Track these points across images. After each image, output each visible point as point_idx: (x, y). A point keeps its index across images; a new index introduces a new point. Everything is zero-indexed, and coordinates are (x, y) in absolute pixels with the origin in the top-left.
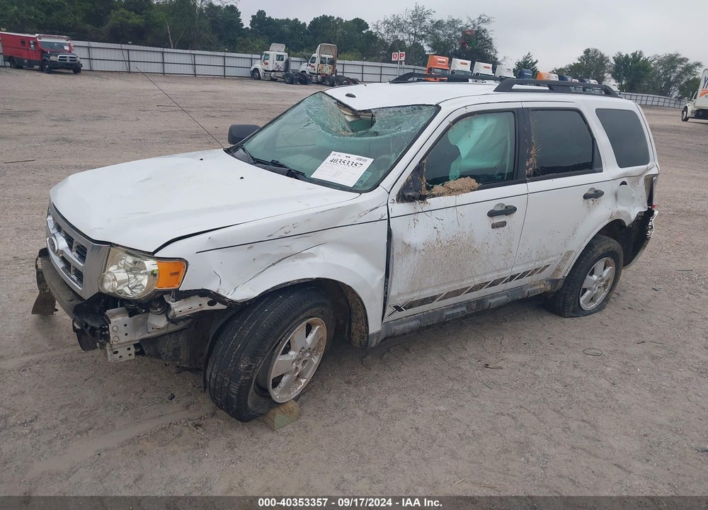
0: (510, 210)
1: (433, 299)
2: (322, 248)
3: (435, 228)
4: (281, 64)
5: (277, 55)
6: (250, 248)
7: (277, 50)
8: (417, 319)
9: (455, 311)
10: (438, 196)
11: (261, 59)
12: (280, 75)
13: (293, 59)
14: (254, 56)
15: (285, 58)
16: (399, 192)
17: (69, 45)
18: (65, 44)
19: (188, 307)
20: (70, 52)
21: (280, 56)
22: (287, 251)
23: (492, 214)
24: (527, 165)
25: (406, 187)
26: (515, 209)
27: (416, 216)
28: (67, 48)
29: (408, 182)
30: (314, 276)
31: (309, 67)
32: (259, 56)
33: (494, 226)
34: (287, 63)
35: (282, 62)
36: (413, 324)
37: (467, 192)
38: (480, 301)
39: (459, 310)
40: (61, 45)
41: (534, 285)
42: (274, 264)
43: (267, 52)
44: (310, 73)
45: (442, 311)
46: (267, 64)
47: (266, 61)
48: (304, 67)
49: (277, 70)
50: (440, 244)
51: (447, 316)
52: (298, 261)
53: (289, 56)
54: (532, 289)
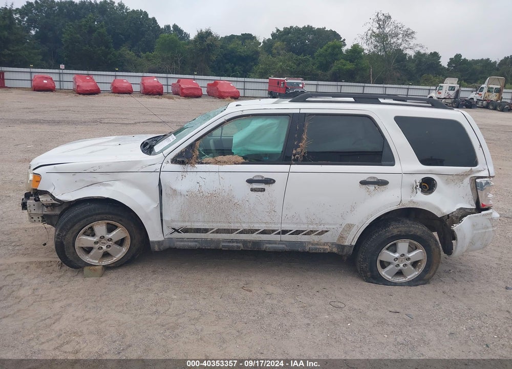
0: (270, 182)
1: (206, 231)
2: (117, 183)
3: (198, 183)
4: (452, 93)
5: (450, 87)
6: (74, 175)
7: (451, 82)
8: (196, 241)
9: (231, 244)
10: (206, 163)
11: (436, 89)
12: (449, 101)
13: (462, 89)
14: (432, 88)
15: (456, 89)
16: (174, 157)
17: (303, 84)
18: (300, 83)
19: (45, 199)
20: (302, 88)
21: (453, 87)
22: (95, 180)
23: (250, 181)
24: (294, 152)
25: (180, 155)
26: (274, 181)
27: (184, 174)
28: (301, 85)
29: (181, 152)
30: (106, 196)
31: (477, 95)
32: (434, 88)
33: (252, 190)
34: (458, 92)
35: (453, 92)
36: (192, 244)
37: (230, 164)
38: (256, 243)
39: (235, 244)
40: (298, 84)
41: (317, 244)
42: (88, 186)
43: (441, 85)
44: (478, 100)
45: (219, 241)
46: (440, 93)
47: (440, 91)
48: (474, 96)
49: (448, 97)
50: (201, 194)
51: (222, 246)
52: (101, 187)
53: (460, 87)
54: (313, 247)
